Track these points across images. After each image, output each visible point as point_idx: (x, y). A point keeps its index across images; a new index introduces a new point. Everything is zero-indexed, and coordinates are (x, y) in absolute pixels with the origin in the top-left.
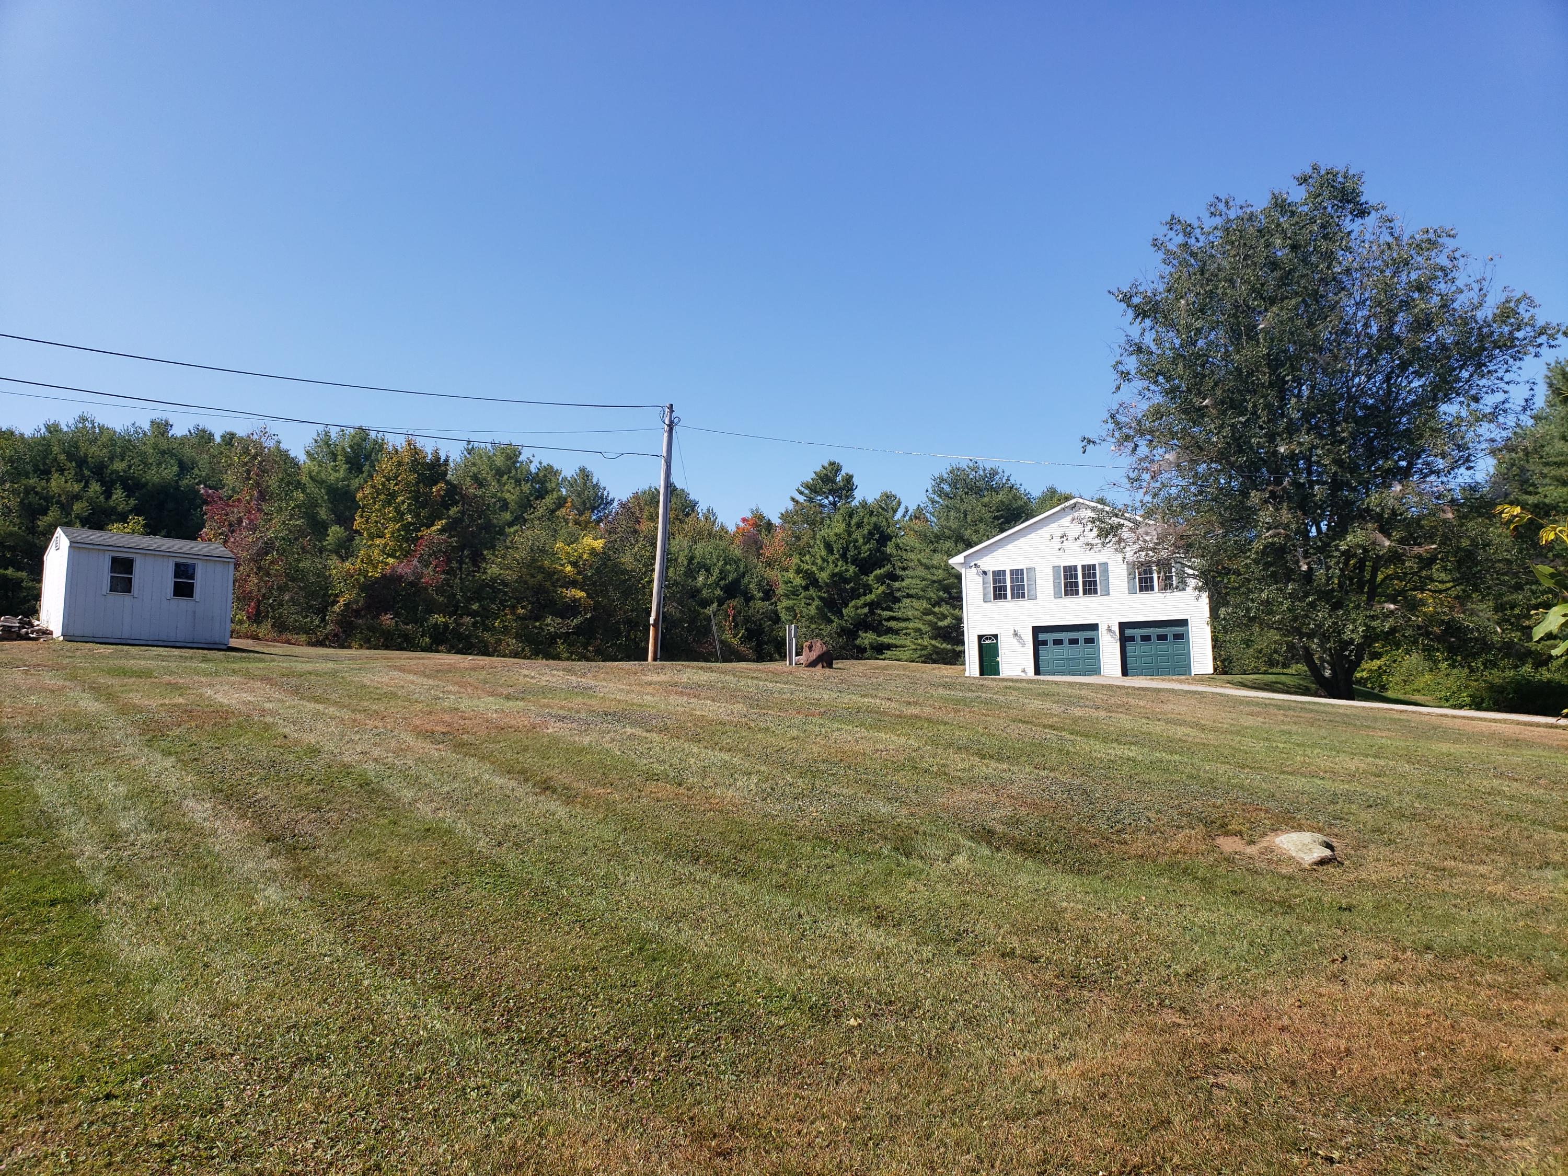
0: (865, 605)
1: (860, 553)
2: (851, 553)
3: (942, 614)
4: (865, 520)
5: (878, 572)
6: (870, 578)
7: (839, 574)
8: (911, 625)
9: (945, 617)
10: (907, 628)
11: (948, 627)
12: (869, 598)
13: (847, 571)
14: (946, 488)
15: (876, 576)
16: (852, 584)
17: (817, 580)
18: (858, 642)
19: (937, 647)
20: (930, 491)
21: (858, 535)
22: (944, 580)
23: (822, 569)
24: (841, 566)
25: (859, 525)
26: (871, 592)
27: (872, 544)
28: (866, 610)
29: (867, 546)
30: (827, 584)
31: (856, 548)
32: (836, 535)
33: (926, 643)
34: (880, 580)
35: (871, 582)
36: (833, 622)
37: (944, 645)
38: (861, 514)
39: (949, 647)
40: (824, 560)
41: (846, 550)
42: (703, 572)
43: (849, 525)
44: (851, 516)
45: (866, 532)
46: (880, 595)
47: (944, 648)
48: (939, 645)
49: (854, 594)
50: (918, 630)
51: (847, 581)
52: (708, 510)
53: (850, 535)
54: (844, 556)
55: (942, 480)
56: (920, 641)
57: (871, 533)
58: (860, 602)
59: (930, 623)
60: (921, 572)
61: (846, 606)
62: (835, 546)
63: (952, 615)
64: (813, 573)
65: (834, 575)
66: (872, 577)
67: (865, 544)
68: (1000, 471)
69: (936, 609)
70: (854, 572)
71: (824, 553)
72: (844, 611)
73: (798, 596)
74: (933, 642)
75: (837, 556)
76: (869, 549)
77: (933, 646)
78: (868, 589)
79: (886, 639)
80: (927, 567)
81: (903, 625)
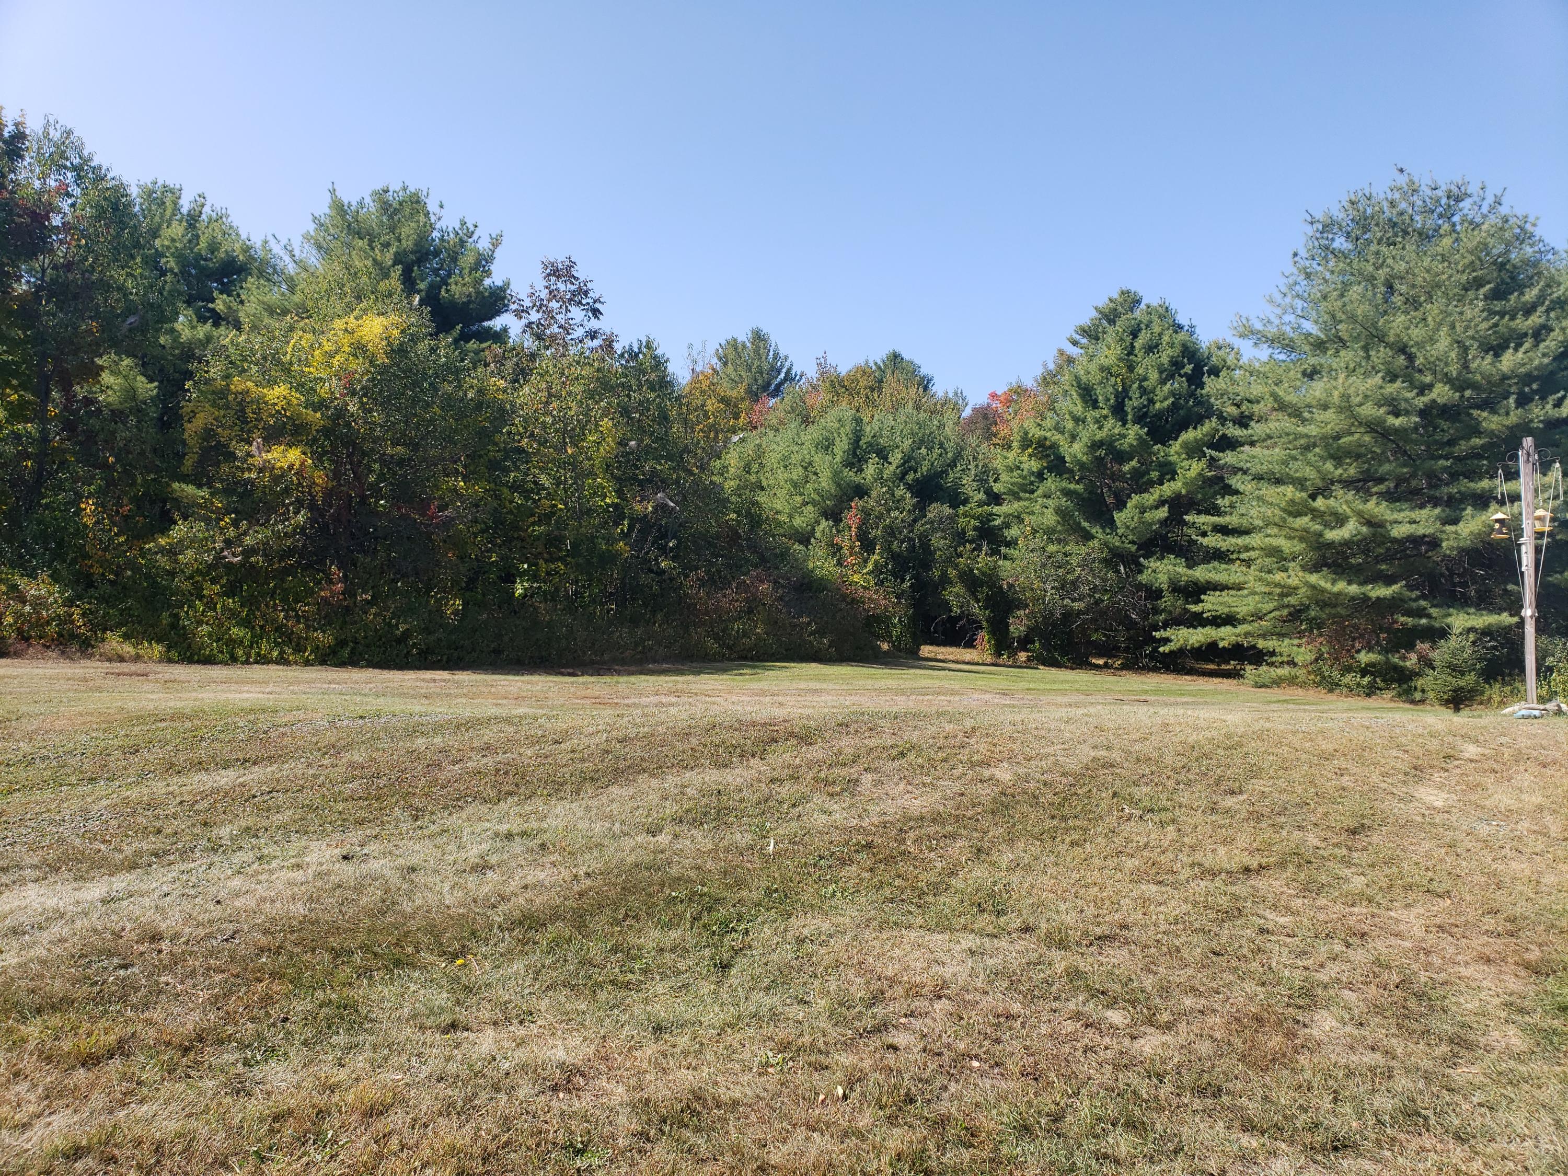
0: (1161, 503)
1: (1151, 401)
2: (1134, 403)
3: (1335, 514)
4: (1166, 338)
5: (1189, 435)
6: (1172, 451)
7: (1107, 444)
8: (1255, 540)
9: (1341, 520)
10: (1247, 549)
11: (1346, 543)
12: (1168, 489)
13: (1124, 436)
14: (1340, 243)
15: (1185, 445)
16: (1134, 463)
17: (1062, 459)
18: (1143, 578)
19: (1323, 591)
20: (1303, 253)
21: (1147, 367)
22: (1337, 437)
23: (1073, 437)
24: (1112, 427)
25: (1151, 348)
26: (1173, 475)
27: (1179, 384)
28: (1163, 513)
29: (1167, 388)
30: (1082, 466)
31: (1143, 391)
32: (1102, 369)
33: (1293, 581)
34: (1194, 451)
35: (1173, 458)
36: (1093, 537)
37: (1341, 586)
38: (1157, 329)
39: (1354, 589)
40: (1077, 420)
41: (1121, 398)
42: (874, 459)
43: (1131, 351)
44: (1135, 334)
45: (1165, 360)
46: (1193, 480)
47: (1339, 594)
48: (1328, 586)
49: (1140, 484)
50: (1274, 552)
51: (1121, 457)
52: (956, 394)
53: (1131, 368)
54: (1118, 411)
55: (1328, 227)
56: (1279, 577)
57: (1176, 365)
58: (1151, 497)
59: (1304, 535)
60: (1280, 423)
61: (1121, 505)
62: (1099, 390)
63: (1359, 514)
64: (1054, 446)
65: (1095, 445)
66: (1176, 447)
67: (1163, 382)
68: (1473, 189)
69: (1320, 503)
70: (1139, 438)
71: (1079, 409)
72: (1116, 515)
73: (1032, 492)
74: (1313, 578)
75: (1105, 412)
76: (1172, 393)
77: (1313, 587)
78: (1168, 471)
79: (1201, 573)
80: (1296, 413)
81: (1241, 541)
